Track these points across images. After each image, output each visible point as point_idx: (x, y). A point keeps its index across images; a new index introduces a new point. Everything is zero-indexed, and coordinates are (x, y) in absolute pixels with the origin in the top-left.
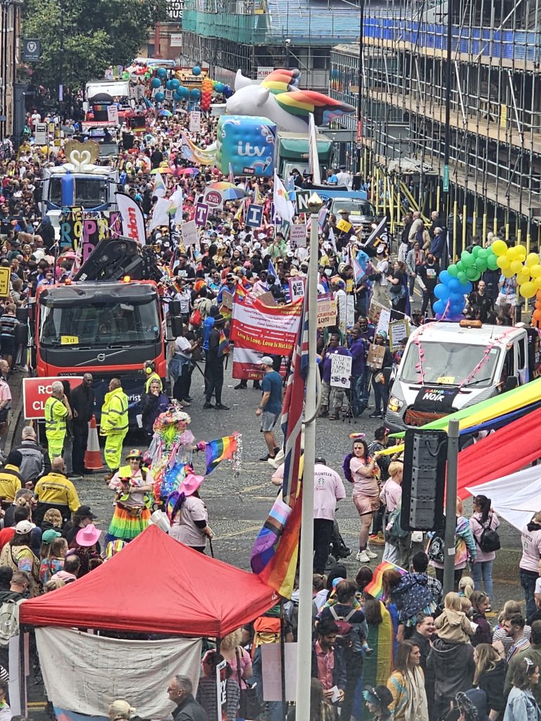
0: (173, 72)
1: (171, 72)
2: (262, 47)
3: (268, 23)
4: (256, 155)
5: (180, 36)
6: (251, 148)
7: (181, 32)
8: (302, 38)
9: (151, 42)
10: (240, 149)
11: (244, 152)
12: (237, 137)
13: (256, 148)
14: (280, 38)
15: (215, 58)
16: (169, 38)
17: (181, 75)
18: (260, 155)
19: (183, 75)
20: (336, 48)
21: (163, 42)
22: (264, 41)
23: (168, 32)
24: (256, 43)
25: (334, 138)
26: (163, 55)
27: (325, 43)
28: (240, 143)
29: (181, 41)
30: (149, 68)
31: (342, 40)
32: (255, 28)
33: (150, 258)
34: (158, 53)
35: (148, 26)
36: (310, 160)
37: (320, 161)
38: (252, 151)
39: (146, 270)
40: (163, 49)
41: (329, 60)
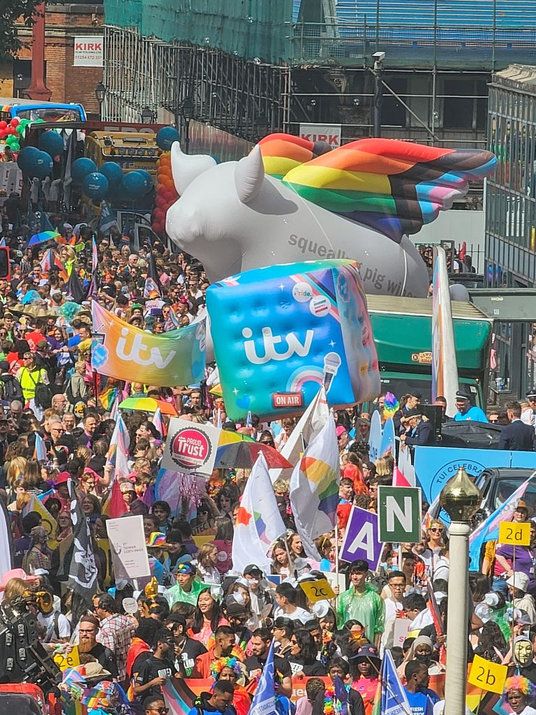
0: (82, 136)
1: (74, 133)
2: (311, 70)
3: (327, 11)
4: (295, 355)
5: (98, 40)
6: (278, 339)
7: (100, 31)
8: (416, 47)
9: (24, 55)
10: (249, 347)
11: (261, 352)
12: (235, 319)
13: (291, 338)
14: (357, 50)
15: (189, 100)
16: (70, 46)
17: (101, 144)
18: (304, 352)
19: (107, 142)
20: (504, 74)
21: (53, 55)
22: (317, 57)
23: (67, 30)
24: (295, 62)
25: (497, 312)
26: (52, 89)
27: (474, 62)
28: (247, 332)
29: (99, 54)
30: (17, 123)
31: (516, 53)
32: (295, 21)
33: (26, 628)
34: (40, 83)
35: (16, 16)
36: (436, 369)
37: (462, 373)
38: (281, 348)
39: (16, 656)
40: (53, 73)
41: (483, 105)
